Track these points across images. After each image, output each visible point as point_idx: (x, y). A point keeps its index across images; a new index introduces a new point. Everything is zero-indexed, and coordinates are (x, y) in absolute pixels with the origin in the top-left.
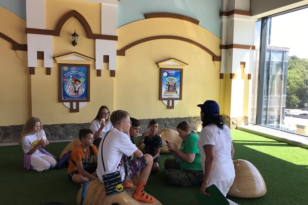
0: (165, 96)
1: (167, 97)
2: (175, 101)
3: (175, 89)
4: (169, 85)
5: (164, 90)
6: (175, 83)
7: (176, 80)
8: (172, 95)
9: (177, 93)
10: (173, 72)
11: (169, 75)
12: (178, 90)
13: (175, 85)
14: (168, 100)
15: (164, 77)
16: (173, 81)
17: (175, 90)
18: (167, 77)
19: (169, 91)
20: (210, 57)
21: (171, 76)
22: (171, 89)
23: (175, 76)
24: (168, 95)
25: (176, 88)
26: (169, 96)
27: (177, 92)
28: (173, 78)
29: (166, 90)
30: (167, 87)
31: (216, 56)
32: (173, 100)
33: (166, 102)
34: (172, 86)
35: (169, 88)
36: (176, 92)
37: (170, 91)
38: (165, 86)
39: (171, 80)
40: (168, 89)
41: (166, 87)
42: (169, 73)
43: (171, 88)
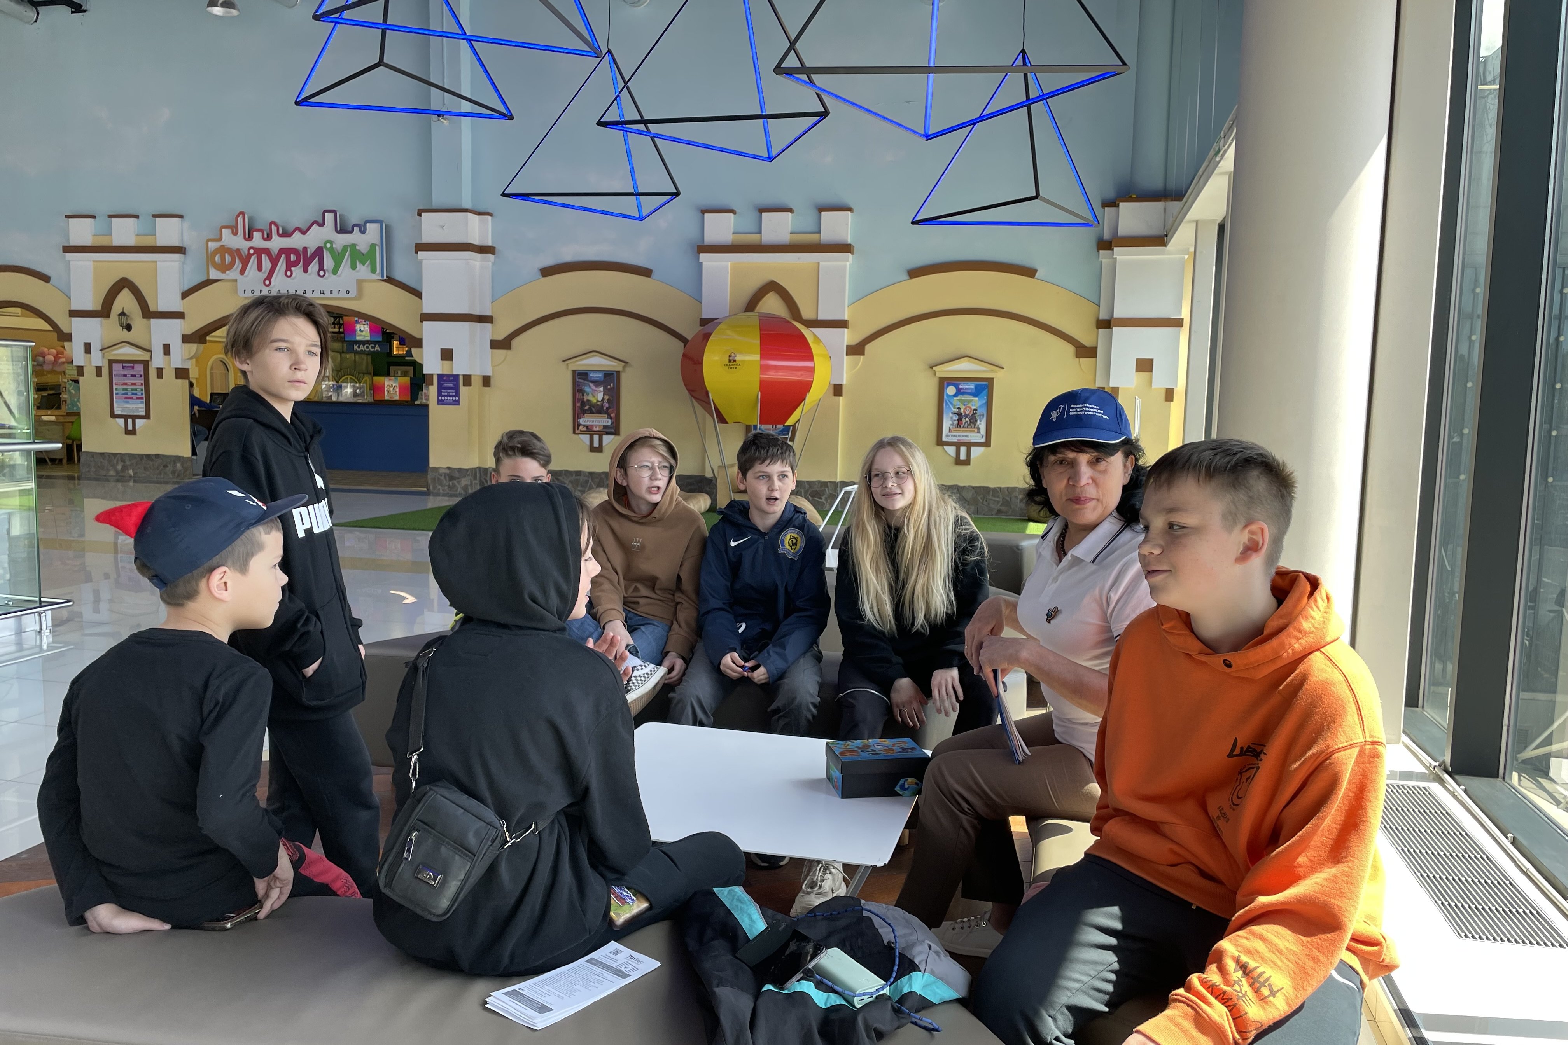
0: (951, 437)
1: (955, 440)
2: (973, 449)
3: (973, 419)
4: (960, 415)
5: (947, 424)
6: (976, 410)
7: (976, 403)
8: (967, 436)
9: (979, 432)
10: (971, 386)
11: (959, 392)
12: (982, 425)
13: (974, 414)
14: (958, 445)
15: (948, 396)
16: (970, 405)
17: (975, 425)
18: (955, 395)
19: (959, 425)
20: (1070, 349)
21: (964, 394)
22: (964, 421)
23: (976, 394)
24: (958, 434)
25: (976, 421)
26: (959, 438)
27: (979, 429)
28: (971, 398)
29: (952, 424)
30: (956, 418)
31: (1085, 347)
32: (969, 445)
33: (951, 450)
34: (967, 416)
35: (960, 420)
36: (976, 430)
37: (962, 426)
38: (951, 415)
39: (964, 403)
40: (956, 422)
41: (952, 418)
42: (960, 387)
43: (966, 420)
